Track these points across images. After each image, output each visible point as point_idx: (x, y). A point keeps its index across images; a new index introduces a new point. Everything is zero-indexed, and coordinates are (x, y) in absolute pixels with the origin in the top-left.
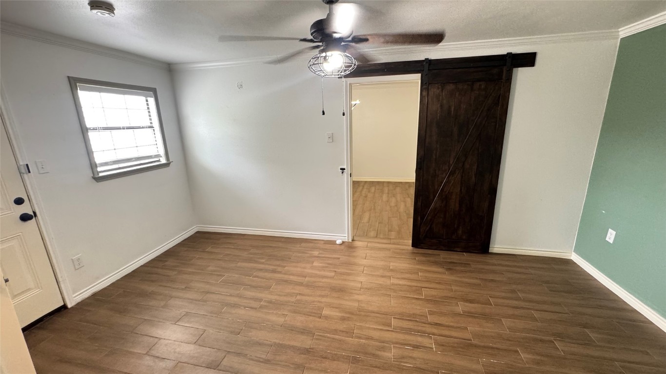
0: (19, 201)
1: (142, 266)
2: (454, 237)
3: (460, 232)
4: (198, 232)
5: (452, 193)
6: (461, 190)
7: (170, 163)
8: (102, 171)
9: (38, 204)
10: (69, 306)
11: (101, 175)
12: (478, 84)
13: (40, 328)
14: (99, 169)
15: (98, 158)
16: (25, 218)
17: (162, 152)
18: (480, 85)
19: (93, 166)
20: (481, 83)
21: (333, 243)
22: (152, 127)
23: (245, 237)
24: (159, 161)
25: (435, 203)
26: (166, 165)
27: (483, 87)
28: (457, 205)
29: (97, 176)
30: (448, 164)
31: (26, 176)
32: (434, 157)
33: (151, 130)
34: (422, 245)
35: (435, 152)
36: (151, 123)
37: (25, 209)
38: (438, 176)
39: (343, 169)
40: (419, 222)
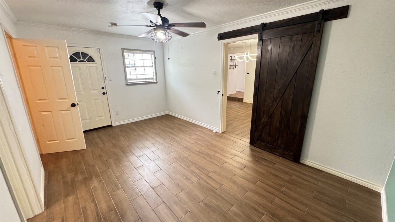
0: (103, 88)
1: (139, 121)
2: (275, 144)
3: (279, 142)
4: (167, 115)
5: (275, 113)
6: (281, 112)
7: (157, 82)
8: (129, 82)
9: (108, 90)
10: (113, 126)
11: (128, 83)
12: (296, 36)
13: (103, 129)
14: (128, 81)
15: (129, 77)
16: (104, 94)
17: (155, 78)
18: (297, 37)
19: (126, 79)
20: (298, 36)
21: (211, 131)
22: (152, 67)
23: (181, 120)
24: (154, 81)
25: (264, 119)
26: (156, 83)
27: (299, 38)
28: (278, 122)
29: (127, 84)
30: (273, 93)
31: (105, 81)
32: (265, 88)
33: (152, 68)
34: (255, 144)
35: (265, 85)
36: (152, 65)
37: (104, 91)
38: (267, 101)
39: (219, 91)
40: (254, 129)
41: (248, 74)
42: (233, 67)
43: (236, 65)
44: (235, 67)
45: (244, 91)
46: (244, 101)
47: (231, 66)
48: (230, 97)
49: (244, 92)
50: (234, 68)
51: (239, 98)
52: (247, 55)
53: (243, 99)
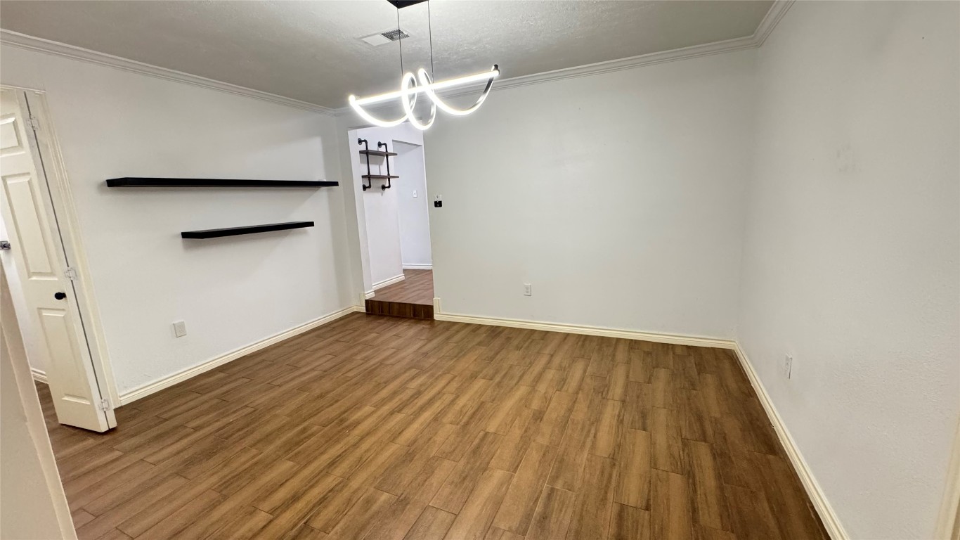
41: (438, 204)
42: (382, 182)
43: (389, 177)
44: (387, 185)
45: (430, 268)
46: (437, 317)
47: (369, 177)
48: (381, 304)
49: (430, 271)
50: (384, 187)
51: (414, 307)
52: (416, 90)
53: (432, 307)
